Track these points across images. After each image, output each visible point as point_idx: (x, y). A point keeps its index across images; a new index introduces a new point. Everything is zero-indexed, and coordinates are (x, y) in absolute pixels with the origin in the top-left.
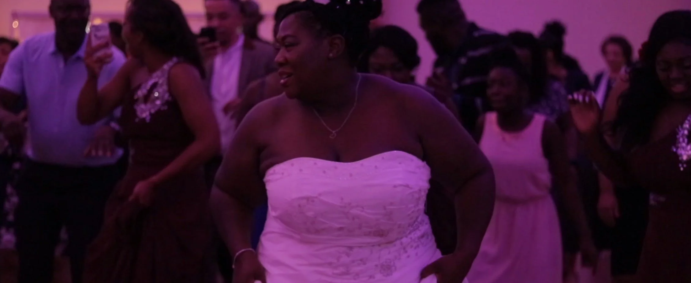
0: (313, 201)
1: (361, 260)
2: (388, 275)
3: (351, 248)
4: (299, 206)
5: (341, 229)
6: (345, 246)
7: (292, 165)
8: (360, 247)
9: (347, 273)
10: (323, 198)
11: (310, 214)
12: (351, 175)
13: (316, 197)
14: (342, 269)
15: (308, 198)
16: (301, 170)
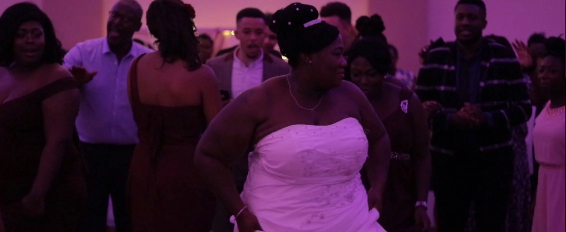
0: (312, 153)
1: (336, 193)
2: (352, 201)
3: (329, 186)
4: (302, 157)
5: (326, 171)
6: (326, 185)
7: (289, 130)
8: (335, 184)
9: (328, 204)
10: (319, 150)
11: (310, 162)
12: (332, 133)
13: (313, 150)
14: (324, 202)
15: (308, 151)
16: (297, 133)
